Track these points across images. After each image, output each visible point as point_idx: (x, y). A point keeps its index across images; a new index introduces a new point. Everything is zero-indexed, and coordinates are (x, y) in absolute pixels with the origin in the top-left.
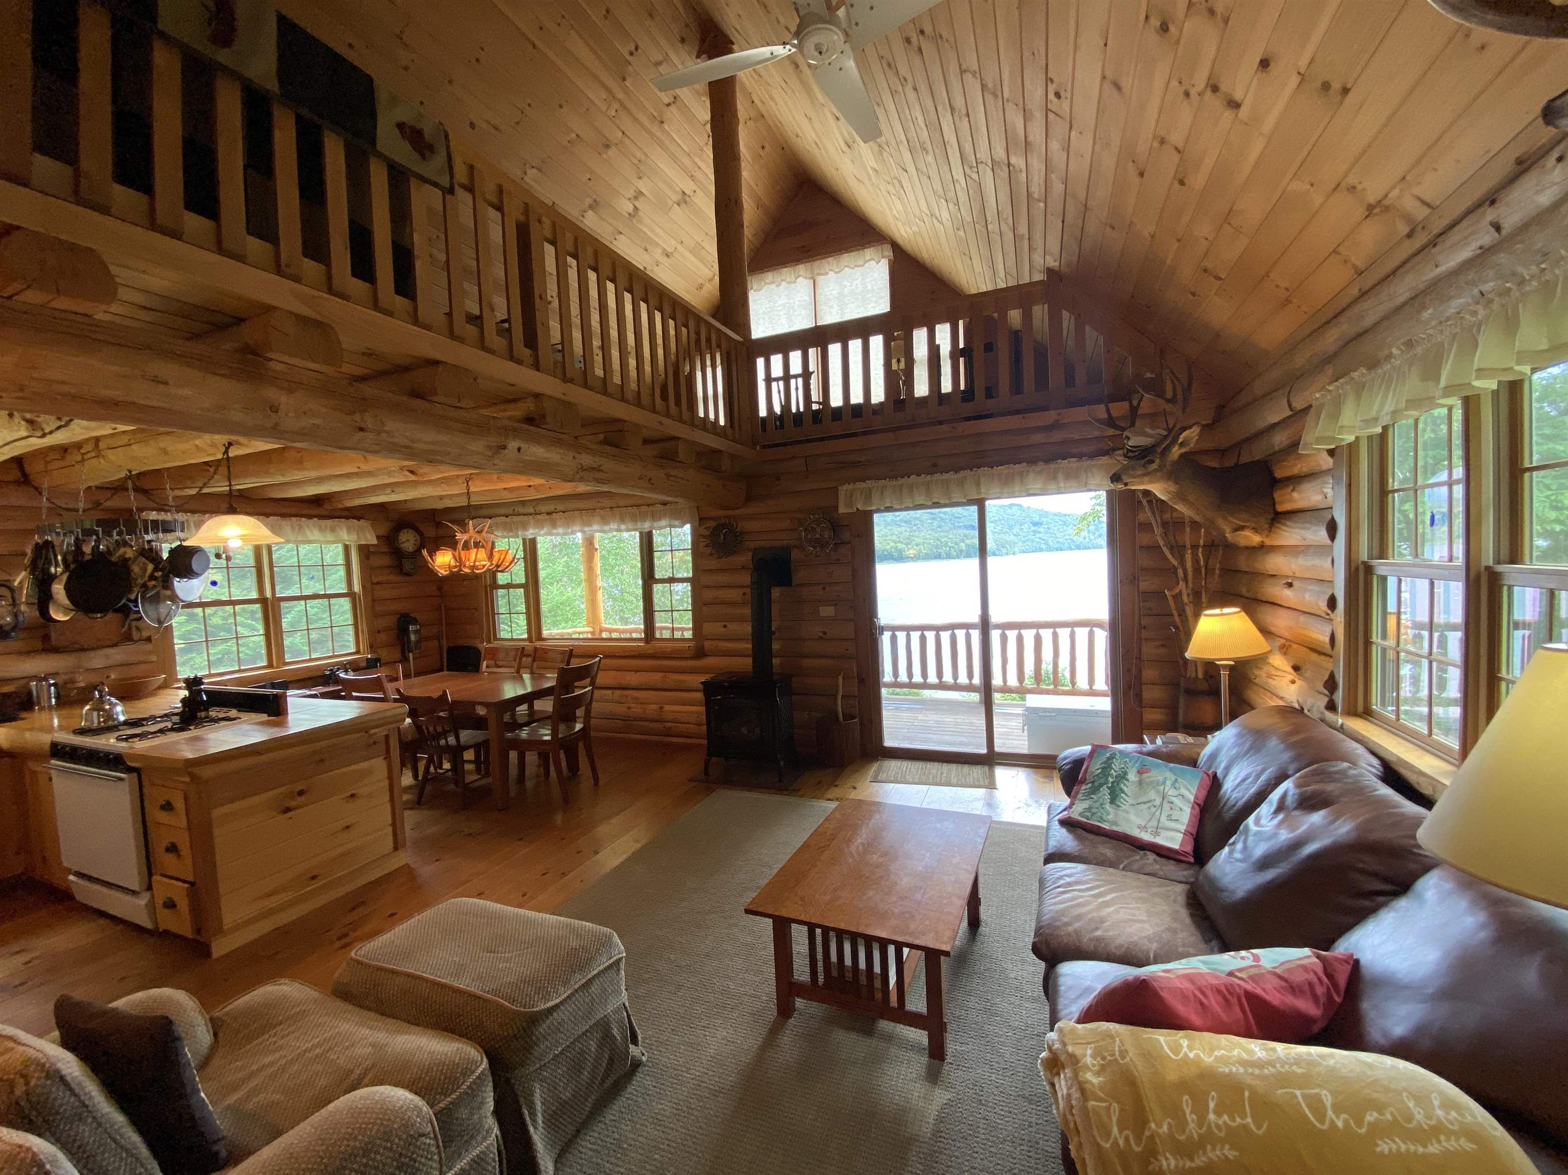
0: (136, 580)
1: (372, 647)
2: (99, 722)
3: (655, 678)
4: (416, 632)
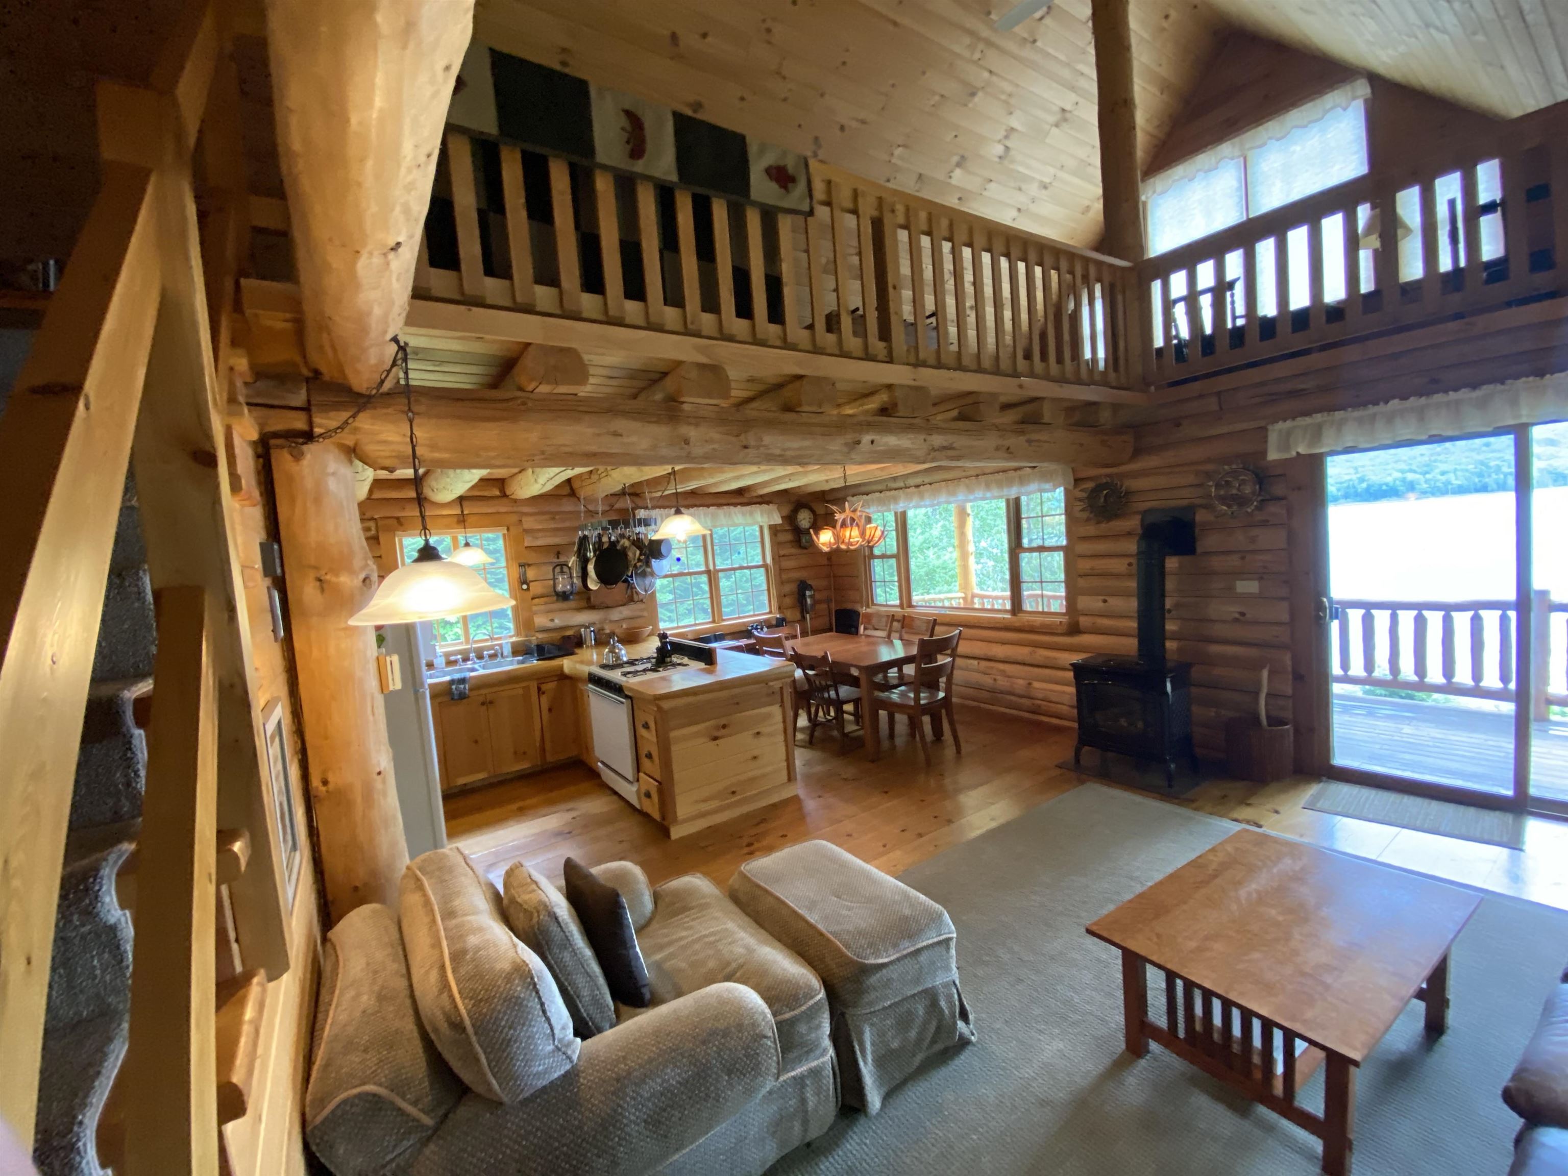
0: (631, 561)
1: (780, 608)
2: (613, 661)
3: (1022, 652)
4: (811, 597)
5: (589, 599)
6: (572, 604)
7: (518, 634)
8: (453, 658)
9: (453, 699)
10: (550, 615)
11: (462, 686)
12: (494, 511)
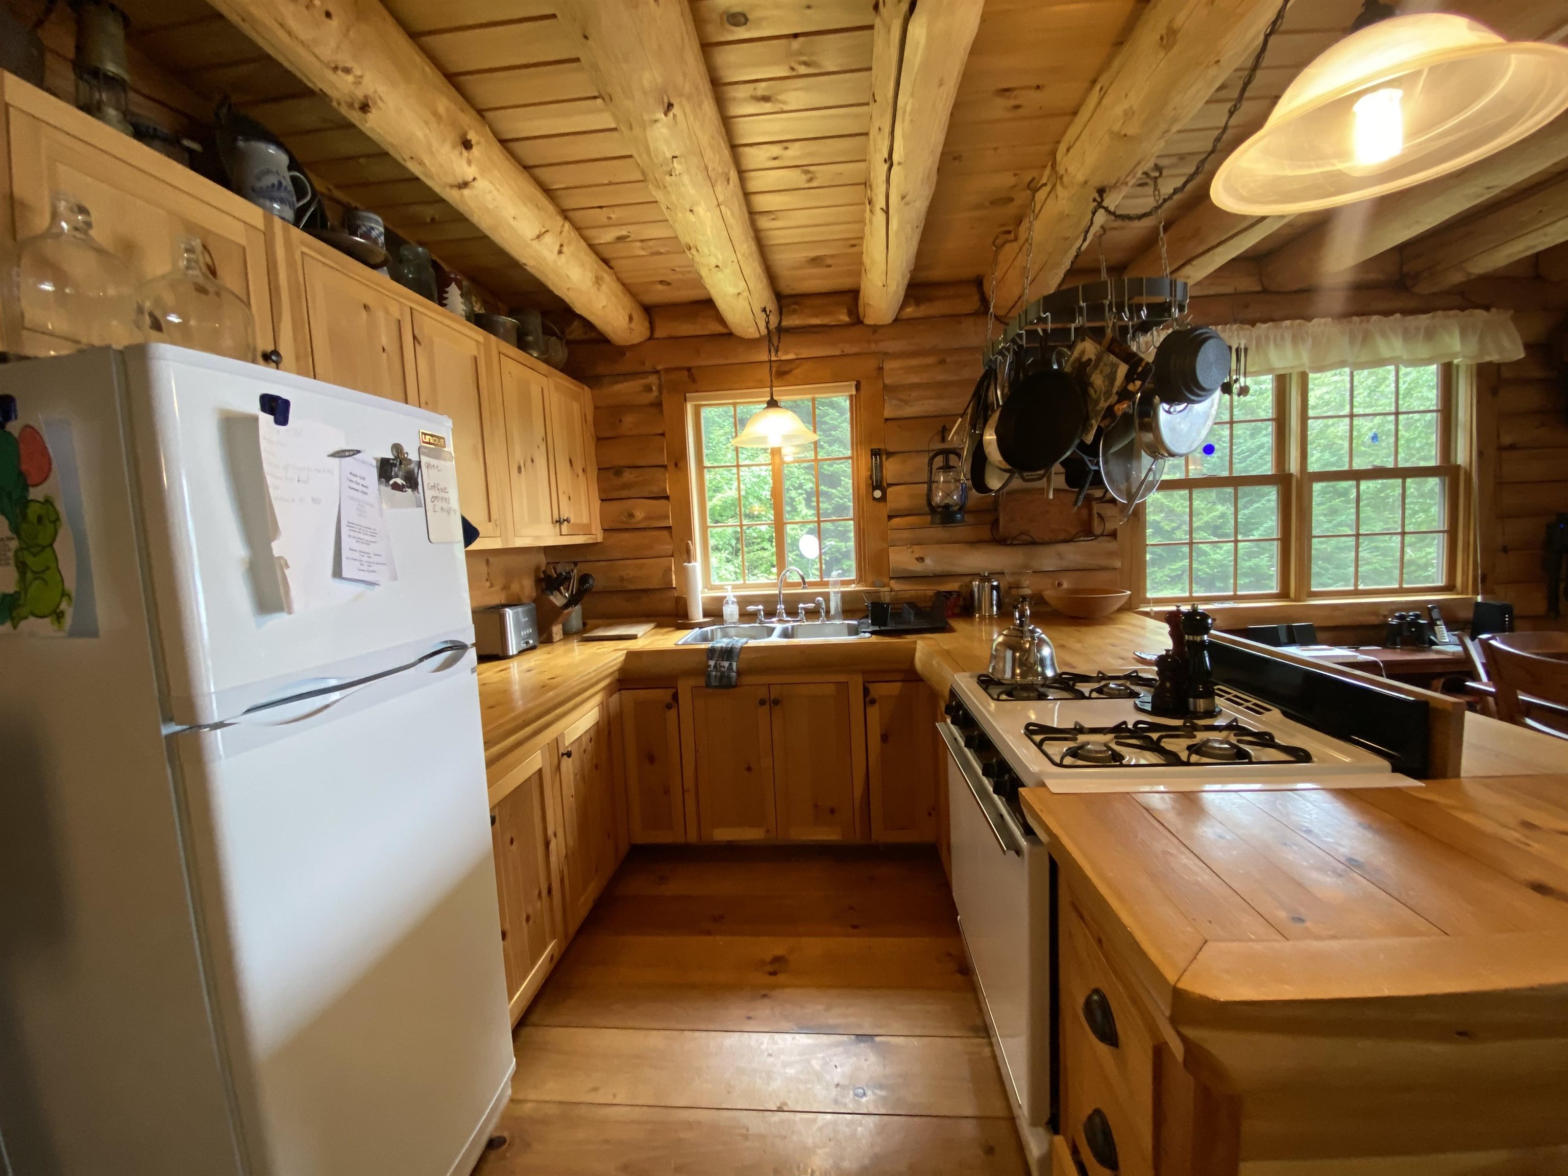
0: (1097, 402)
1: (1485, 581)
2: (1014, 674)
5: (995, 524)
6: (961, 532)
7: (860, 579)
8: (751, 608)
9: (708, 685)
10: (919, 551)
11: (726, 664)
12: (838, 353)
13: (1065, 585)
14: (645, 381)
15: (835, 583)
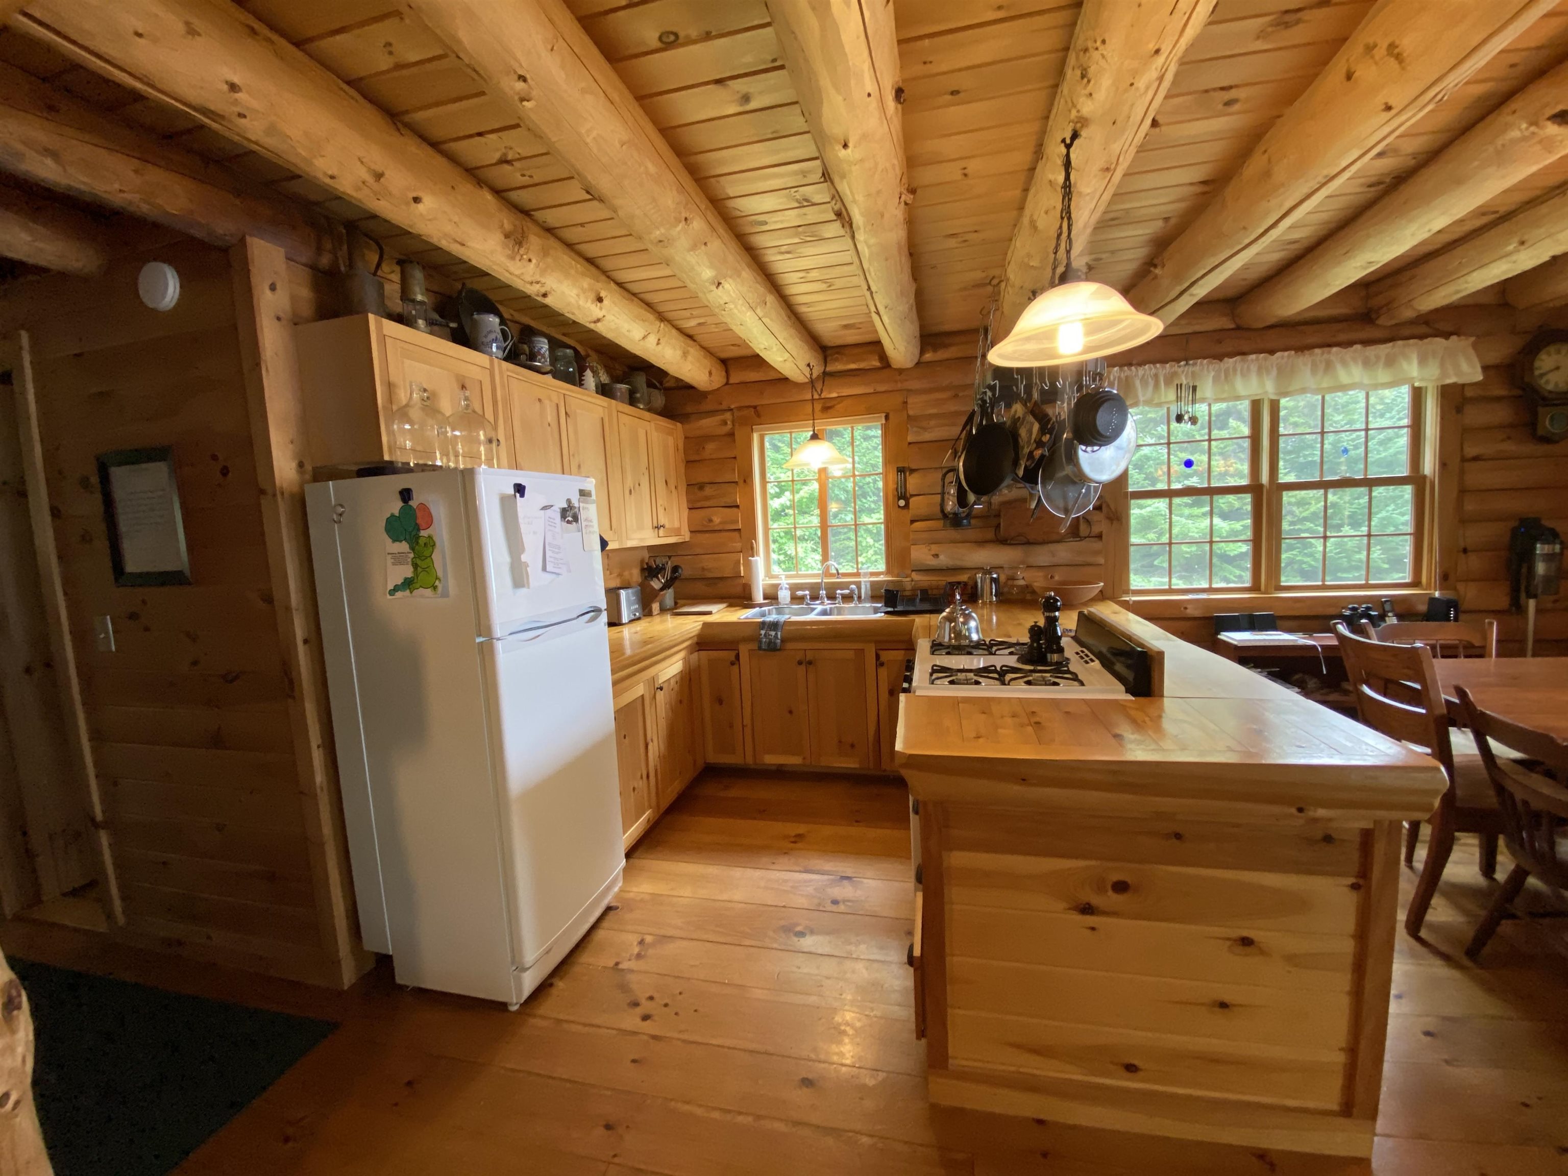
2: (950, 638)
4: (1550, 558)
5: (997, 527)
6: (971, 534)
7: (889, 571)
8: (800, 593)
9: (760, 648)
10: (935, 548)
11: (773, 633)
12: (872, 391)
13: (1057, 578)
14: (722, 417)
15: (865, 574)
